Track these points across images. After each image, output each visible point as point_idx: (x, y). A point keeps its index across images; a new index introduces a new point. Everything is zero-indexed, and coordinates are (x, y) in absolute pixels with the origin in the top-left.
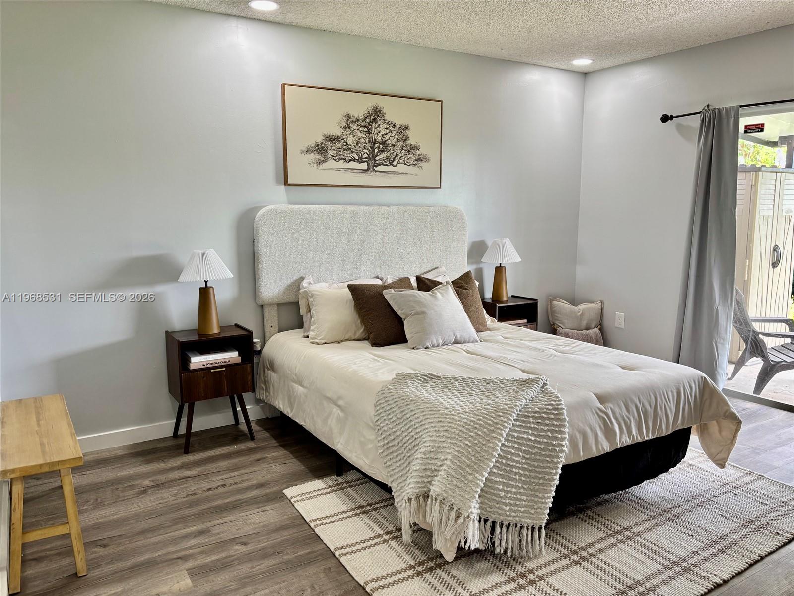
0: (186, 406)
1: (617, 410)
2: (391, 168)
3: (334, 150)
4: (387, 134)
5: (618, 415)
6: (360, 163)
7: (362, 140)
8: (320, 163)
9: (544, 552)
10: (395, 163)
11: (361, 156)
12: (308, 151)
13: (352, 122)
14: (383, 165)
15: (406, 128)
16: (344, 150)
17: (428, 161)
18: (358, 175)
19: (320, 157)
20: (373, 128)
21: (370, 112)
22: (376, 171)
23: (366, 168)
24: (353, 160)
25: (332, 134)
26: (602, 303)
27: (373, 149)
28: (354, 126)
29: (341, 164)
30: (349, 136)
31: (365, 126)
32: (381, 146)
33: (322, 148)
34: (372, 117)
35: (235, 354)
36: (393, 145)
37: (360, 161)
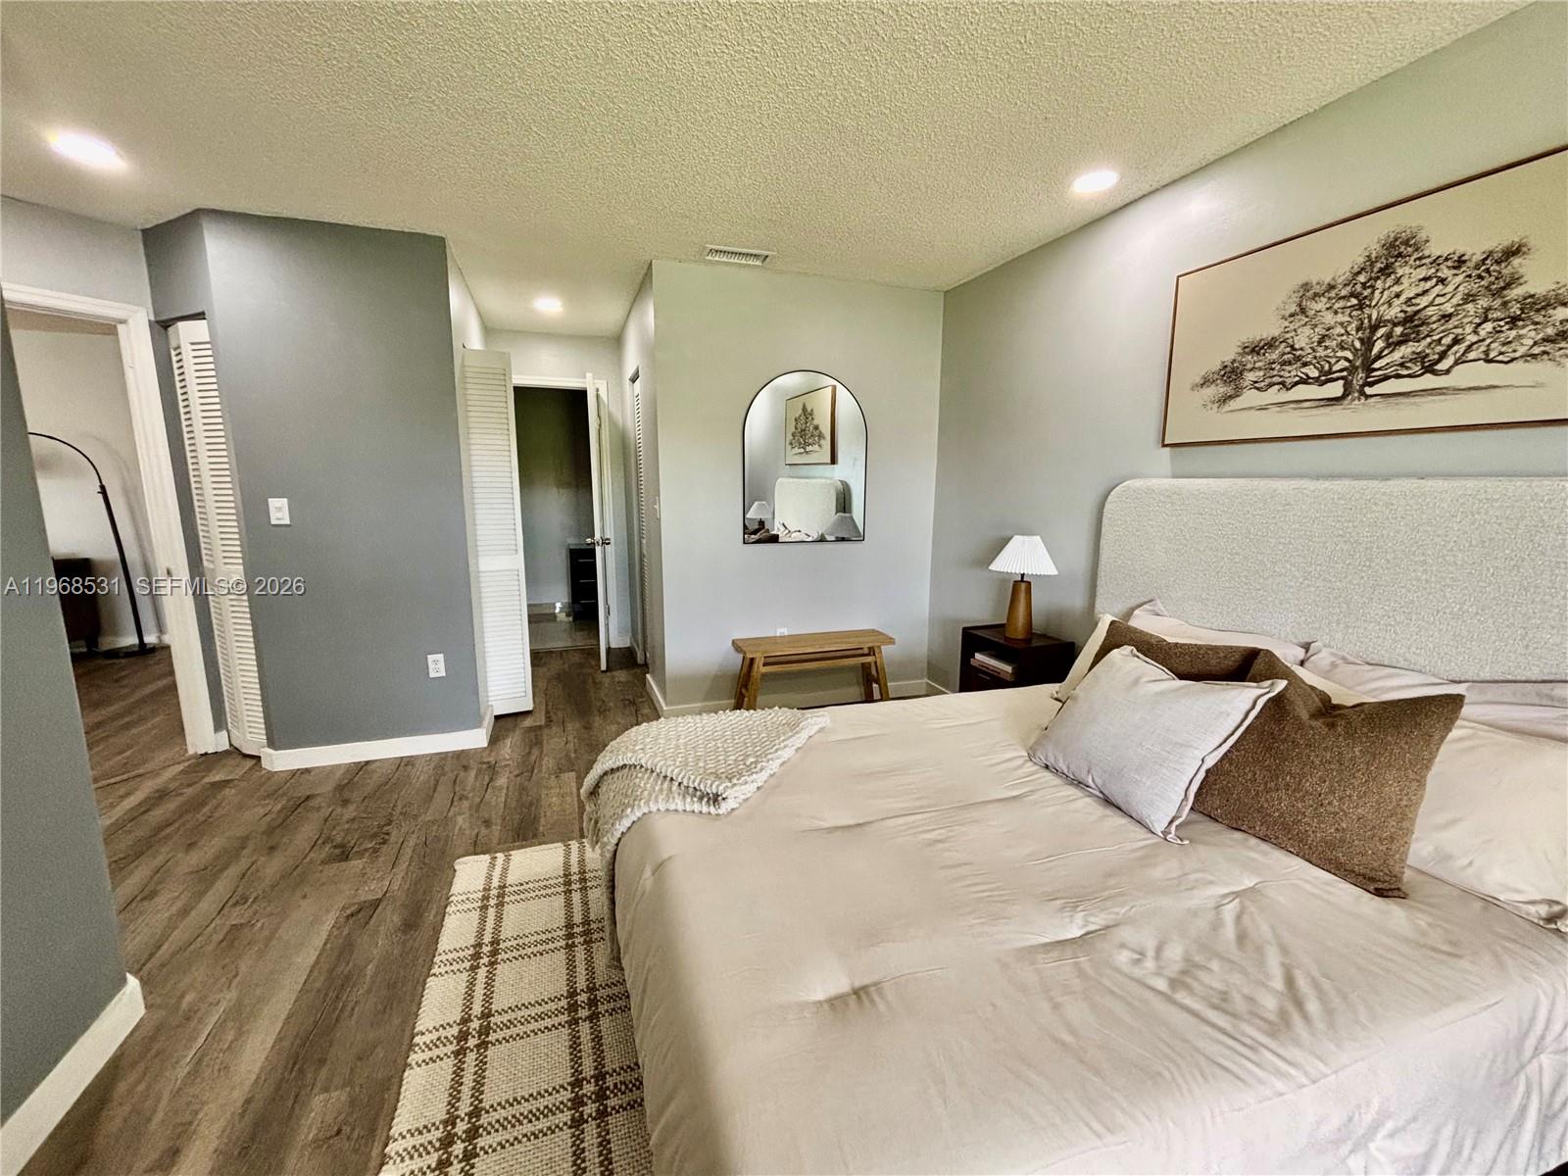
2: (1428, 381)
3: (1260, 369)
4: (1425, 293)
6: (1324, 383)
7: (1339, 330)
8: (1225, 400)
10: (1444, 366)
11: (1327, 367)
12: (1206, 382)
13: (1315, 296)
14: (1398, 376)
16: (1284, 363)
18: (1314, 412)
19: (1229, 390)
20: (1377, 293)
21: (1374, 256)
22: (1368, 397)
23: (1339, 393)
24: (1305, 381)
25: (1258, 339)
27: (1368, 343)
28: (1321, 304)
29: (1274, 395)
30: (1299, 331)
31: (1352, 295)
32: (1399, 330)
33: (1233, 371)
34: (1379, 266)
36: (1447, 317)
37: (1325, 378)
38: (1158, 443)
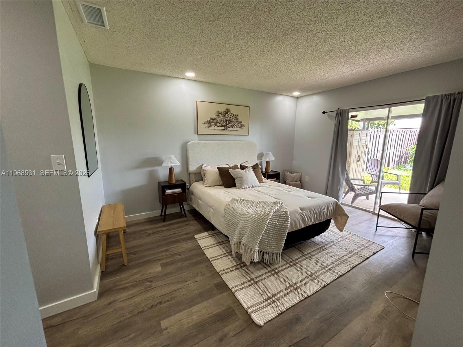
0: (164, 206)
1: (307, 213)
2: (232, 129)
3: (214, 123)
4: (231, 117)
5: (307, 215)
6: (222, 127)
7: (223, 120)
8: (209, 127)
9: (281, 262)
10: (233, 127)
12: (205, 123)
13: (220, 113)
14: (230, 128)
15: (237, 116)
16: (217, 123)
17: (244, 126)
18: (221, 131)
19: (209, 125)
20: (227, 116)
21: (226, 110)
22: (227, 130)
23: (224, 129)
24: (220, 126)
25: (213, 118)
26: (301, 173)
27: (226, 122)
28: (220, 115)
29: (216, 127)
30: (218, 118)
31: (224, 115)
32: (229, 121)
33: (210, 122)
34: (226, 112)
35: (180, 190)
36: (233, 121)
37: (222, 126)
38: (195, 133)
